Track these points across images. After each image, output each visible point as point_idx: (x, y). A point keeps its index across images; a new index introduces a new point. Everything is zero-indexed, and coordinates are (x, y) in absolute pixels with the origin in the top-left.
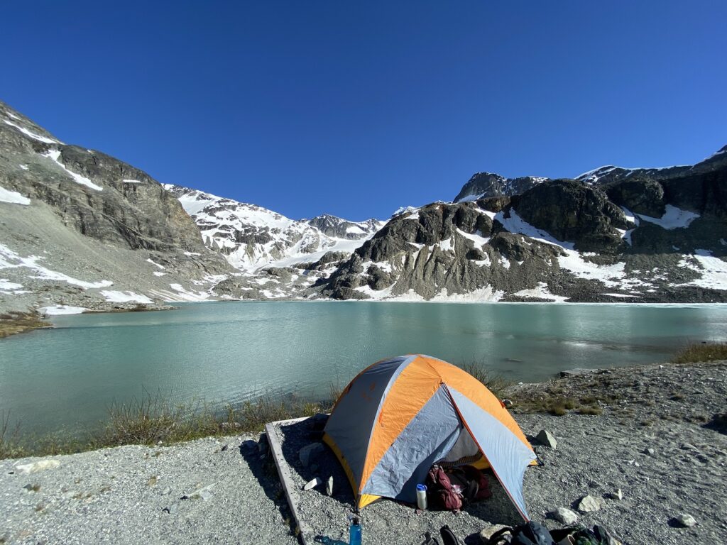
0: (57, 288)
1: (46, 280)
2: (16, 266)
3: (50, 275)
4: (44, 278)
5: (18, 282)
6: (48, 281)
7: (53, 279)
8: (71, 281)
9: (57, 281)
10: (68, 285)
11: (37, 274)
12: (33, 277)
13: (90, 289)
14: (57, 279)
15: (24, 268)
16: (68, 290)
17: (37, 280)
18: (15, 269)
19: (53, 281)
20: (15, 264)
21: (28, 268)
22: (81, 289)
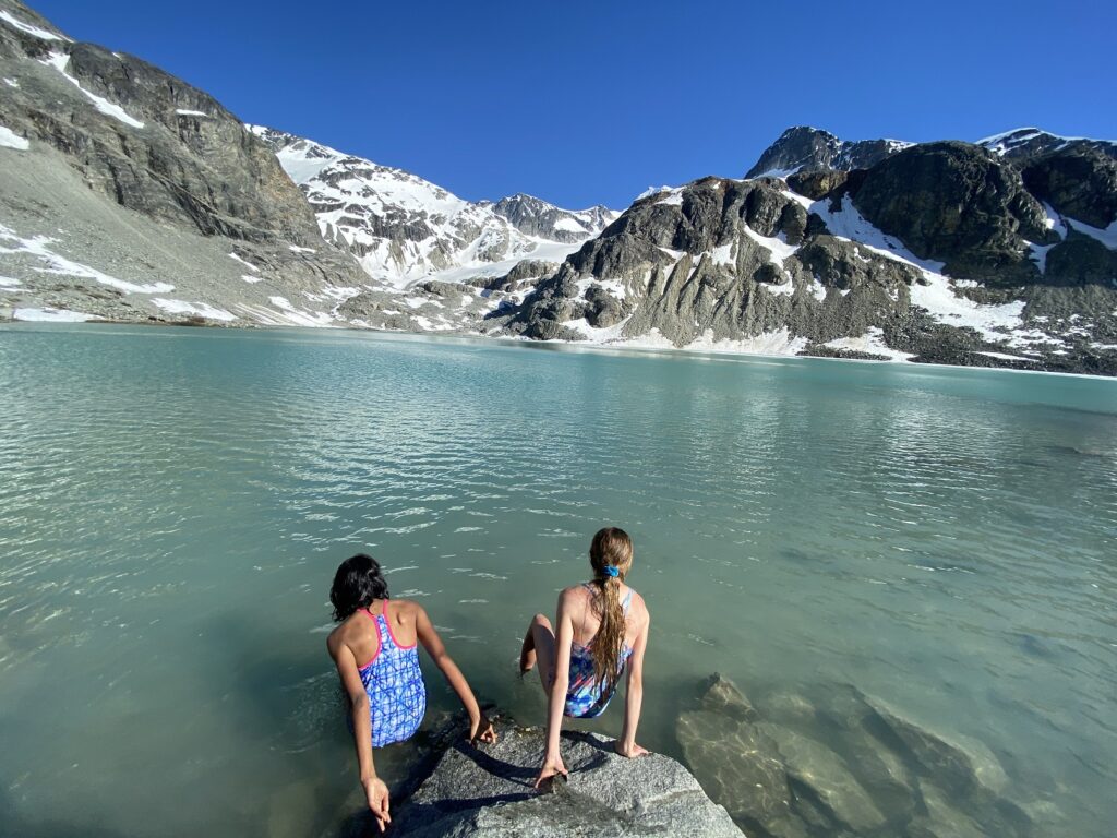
0: (79, 288)
1: (60, 276)
2: (13, 251)
3: (68, 267)
4: (58, 272)
5: (14, 277)
6: (65, 277)
7: (74, 274)
8: (103, 279)
9: (80, 278)
10: (97, 286)
11: (48, 264)
12: (41, 270)
13: (134, 294)
14: (81, 275)
15: (25, 255)
16: (96, 292)
17: (46, 274)
18: (11, 255)
19: (73, 278)
20: (11, 248)
21: (33, 255)
22: (119, 293)
